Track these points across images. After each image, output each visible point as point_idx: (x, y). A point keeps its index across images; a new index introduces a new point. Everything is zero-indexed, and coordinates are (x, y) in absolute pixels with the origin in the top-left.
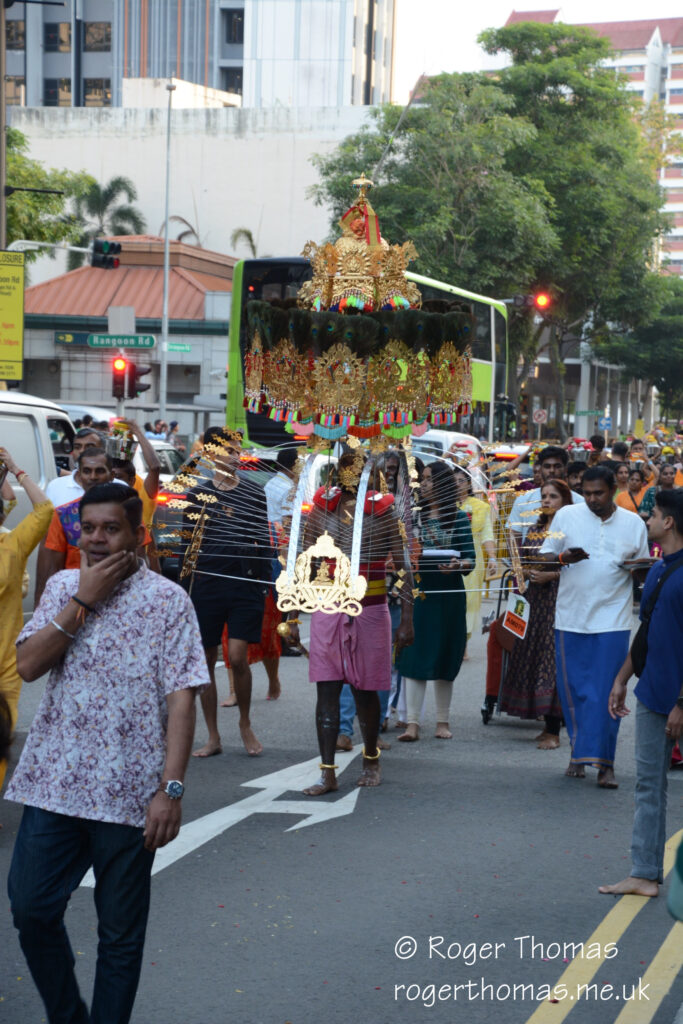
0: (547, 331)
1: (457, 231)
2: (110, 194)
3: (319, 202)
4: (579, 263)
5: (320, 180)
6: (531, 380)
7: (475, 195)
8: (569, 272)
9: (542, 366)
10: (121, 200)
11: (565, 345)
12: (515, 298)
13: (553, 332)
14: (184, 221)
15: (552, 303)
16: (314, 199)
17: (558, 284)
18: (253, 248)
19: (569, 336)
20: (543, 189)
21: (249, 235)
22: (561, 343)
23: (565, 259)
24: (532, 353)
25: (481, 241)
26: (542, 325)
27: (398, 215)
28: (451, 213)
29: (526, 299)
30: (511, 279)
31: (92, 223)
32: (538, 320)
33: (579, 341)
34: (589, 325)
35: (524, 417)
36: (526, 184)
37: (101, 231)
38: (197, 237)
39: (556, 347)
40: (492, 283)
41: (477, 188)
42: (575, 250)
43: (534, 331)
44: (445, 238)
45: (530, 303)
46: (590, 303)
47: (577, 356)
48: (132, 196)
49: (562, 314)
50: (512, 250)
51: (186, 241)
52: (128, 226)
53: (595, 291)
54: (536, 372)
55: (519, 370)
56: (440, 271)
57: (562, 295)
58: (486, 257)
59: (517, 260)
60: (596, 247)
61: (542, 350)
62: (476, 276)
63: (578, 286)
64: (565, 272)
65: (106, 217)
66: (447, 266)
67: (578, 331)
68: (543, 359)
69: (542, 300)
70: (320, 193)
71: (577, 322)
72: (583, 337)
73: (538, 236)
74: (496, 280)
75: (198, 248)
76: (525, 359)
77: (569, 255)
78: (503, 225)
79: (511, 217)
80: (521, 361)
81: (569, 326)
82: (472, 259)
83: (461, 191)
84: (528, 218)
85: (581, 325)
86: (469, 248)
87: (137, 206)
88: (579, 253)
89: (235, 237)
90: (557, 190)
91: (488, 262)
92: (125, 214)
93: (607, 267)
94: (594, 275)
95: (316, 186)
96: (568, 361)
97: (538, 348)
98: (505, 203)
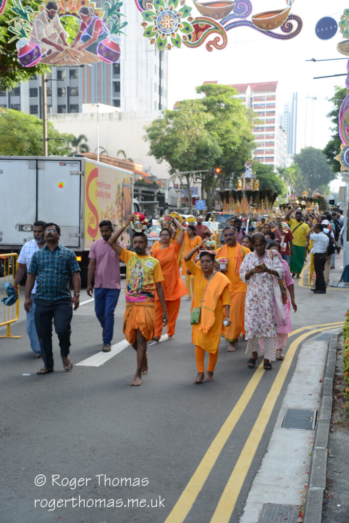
0: (219, 180)
1: (191, 149)
2: (79, 140)
3: (146, 141)
4: (229, 158)
5: (146, 134)
6: (214, 196)
7: (196, 138)
8: (226, 161)
9: (218, 191)
10: (83, 142)
11: (225, 185)
12: (210, 170)
13: (221, 180)
14: (102, 148)
15: (221, 171)
16: (144, 140)
17: (222, 165)
18: (125, 156)
19: (226, 182)
20: (217, 135)
21: (123, 152)
22: (224, 184)
23: (224, 157)
24: (215, 186)
25: (198, 152)
26: (217, 178)
27: (171, 144)
28: (188, 143)
29: (213, 170)
30: (207, 164)
31: (74, 149)
32: (216, 177)
33: (229, 183)
34: (232, 178)
35: (213, 207)
36: (211, 134)
37: (76, 152)
38: (107, 153)
39: (222, 185)
40: (201, 165)
41: (196, 135)
42: (227, 154)
43: (215, 181)
44: (186, 151)
45: (214, 171)
46: (233, 171)
47: (229, 188)
48: (86, 140)
49: (224, 175)
50: (208, 154)
51: (103, 154)
52: (84, 150)
53: (234, 167)
54: (215, 193)
55: (211, 193)
56: (185, 162)
57: (223, 169)
58: (200, 157)
59: (210, 158)
60: (234, 153)
61: (218, 186)
62: (196, 163)
63: (228, 165)
64: (225, 161)
65: (78, 147)
66: (187, 160)
67: (229, 180)
68: (218, 189)
69: (218, 170)
70: (146, 138)
71: (229, 177)
72: (231, 181)
73: (216, 150)
74: (203, 164)
75: (107, 156)
76: (213, 189)
77: (226, 156)
78: (205, 147)
79: (207, 144)
80: (211, 190)
81: (227, 178)
82: (195, 158)
83: (191, 136)
84: (212, 144)
85: (229, 178)
86: (195, 154)
87: (88, 143)
88: (229, 155)
89: (118, 153)
90: (221, 135)
91: (200, 159)
92: (84, 146)
93: (238, 159)
94: (233, 162)
95: (145, 136)
96: (226, 190)
97: (216, 185)
98: (205, 140)
